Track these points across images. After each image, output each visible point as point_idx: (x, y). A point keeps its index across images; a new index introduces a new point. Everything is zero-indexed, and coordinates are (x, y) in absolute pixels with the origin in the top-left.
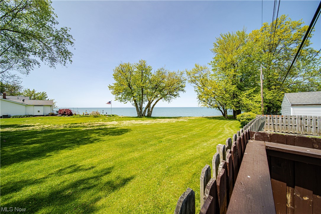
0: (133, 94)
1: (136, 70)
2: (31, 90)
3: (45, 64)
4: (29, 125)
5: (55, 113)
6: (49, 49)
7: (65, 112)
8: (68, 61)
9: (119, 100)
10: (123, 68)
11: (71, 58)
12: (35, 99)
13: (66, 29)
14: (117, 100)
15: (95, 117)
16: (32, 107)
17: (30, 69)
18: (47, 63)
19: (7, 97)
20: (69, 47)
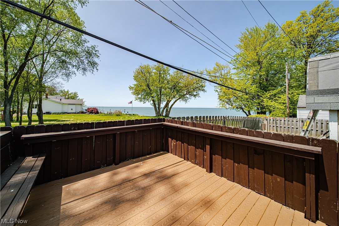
0: (151, 94)
1: (154, 71)
2: (66, 90)
3: (79, 73)
4: (66, 120)
5: (85, 111)
6: (82, 62)
7: (92, 111)
8: (95, 69)
9: (138, 100)
10: (142, 69)
11: (97, 67)
12: (68, 98)
13: (95, 46)
14: (137, 100)
15: (117, 115)
16: (67, 105)
17: (70, 78)
18: (81, 72)
19: (48, 97)
20: (96, 60)
